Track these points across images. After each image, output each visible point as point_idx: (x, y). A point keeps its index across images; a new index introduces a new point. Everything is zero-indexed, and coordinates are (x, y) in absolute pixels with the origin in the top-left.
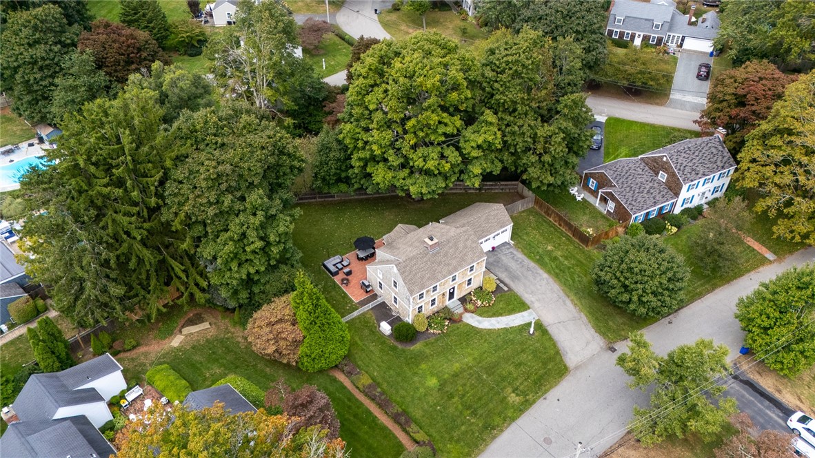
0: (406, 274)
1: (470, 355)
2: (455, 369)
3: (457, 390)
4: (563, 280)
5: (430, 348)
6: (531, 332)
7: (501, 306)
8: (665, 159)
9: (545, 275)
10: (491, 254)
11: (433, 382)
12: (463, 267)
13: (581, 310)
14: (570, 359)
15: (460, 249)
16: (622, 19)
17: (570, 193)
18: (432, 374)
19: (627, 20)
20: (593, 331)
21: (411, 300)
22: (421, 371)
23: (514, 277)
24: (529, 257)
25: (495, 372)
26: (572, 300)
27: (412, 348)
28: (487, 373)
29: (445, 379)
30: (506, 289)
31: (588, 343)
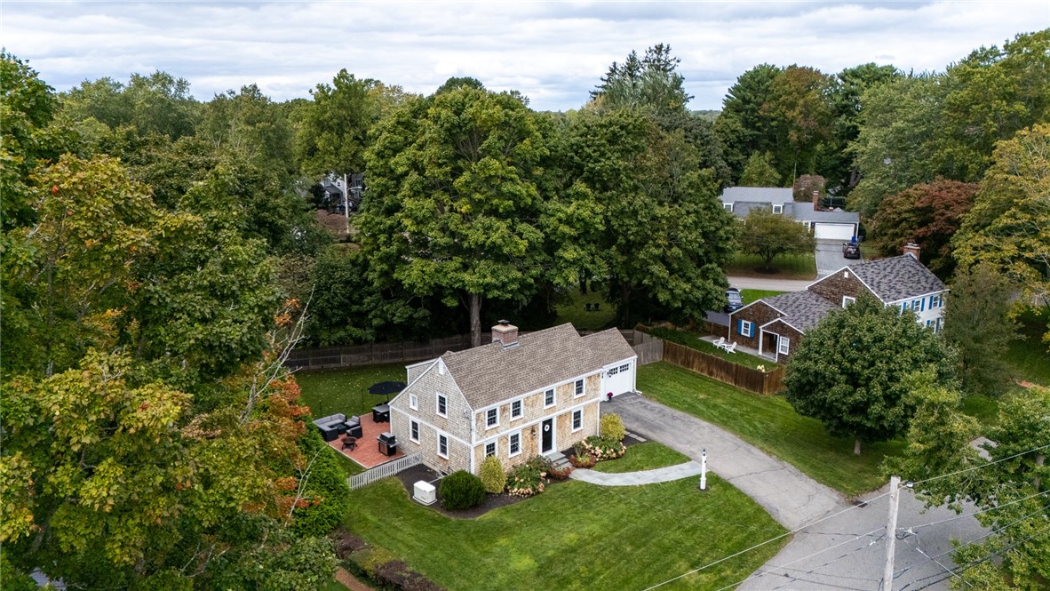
0: (463, 373)
1: (593, 521)
2: (567, 541)
3: (577, 571)
4: (737, 428)
5: (514, 516)
6: (703, 486)
7: (639, 458)
8: (846, 275)
9: (705, 423)
10: (607, 405)
11: (525, 563)
12: (563, 379)
13: (780, 459)
14: (787, 519)
15: (556, 351)
16: (732, 204)
17: (716, 347)
18: (521, 551)
19: (737, 206)
20: (813, 482)
21: (473, 417)
22: (498, 549)
23: (653, 428)
24: (670, 406)
25: (647, 541)
26: (761, 449)
27: (477, 519)
28: (632, 544)
29: (548, 557)
30: (642, 440)
31: (810, 497)
